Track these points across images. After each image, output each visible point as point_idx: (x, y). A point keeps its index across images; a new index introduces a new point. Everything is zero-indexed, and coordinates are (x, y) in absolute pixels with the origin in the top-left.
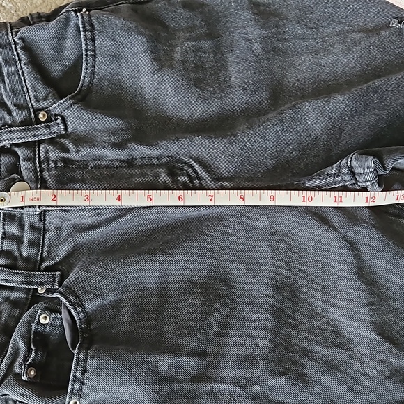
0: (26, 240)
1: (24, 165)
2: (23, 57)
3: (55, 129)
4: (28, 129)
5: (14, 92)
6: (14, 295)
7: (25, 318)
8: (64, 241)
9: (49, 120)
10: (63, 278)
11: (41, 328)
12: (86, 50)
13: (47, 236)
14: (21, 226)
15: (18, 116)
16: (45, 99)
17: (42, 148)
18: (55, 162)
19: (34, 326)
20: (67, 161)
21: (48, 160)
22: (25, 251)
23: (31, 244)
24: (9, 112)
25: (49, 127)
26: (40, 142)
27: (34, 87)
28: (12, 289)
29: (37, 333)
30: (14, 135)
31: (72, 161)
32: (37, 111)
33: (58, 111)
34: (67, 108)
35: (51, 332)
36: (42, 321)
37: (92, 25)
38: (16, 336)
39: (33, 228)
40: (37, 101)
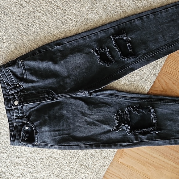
0: (20, 113)
1: (16, 97)
2: (11, 74)
3: (21, 88)
4: (16, 89)
5: (11, 82)
6: (20, 124)
7: (23, 128)
8: (28, 111)
9: (19, 86)
10: (29, 119)
11: (27, 130)
12: (24, 70)
13: (24, 111)
14: (18, 110)
15: (13, 87)
16: (18, 82)
17: (19, 93)
18: (23, 95)
19: (25, 130)
20: (25, 95)
21: (21, 95)
22: (20, 115)
23: (21, 113)
24: (11, 86)
25: (20, 88)
26: (18, 92)
27: (15, 80)
28: (19, 123)
29: (26, 131)
30: (13, 91)
31: (26, 94)
32: (17, 84)
33: (21, 84)
34: (23, 84)
35: (29, 130)
36: (27, 128)
37: (24, 64)
38: (22, 132)
39: (21, 110)
40: (16, 82)
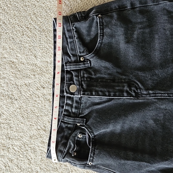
0: (74, 106)
1: (75, 78)
2: (76, 35)
3: (87, 65)
4: (77, 65)
5: (72, 50)
6: (69, 126)
7: (73, 135)
8: (88, 108)
9: (84, 61)
10: (87, 122)
11: (79, 139)
12: (100, 33)
13: (82, 105)
14: (73, 101)
15: (73, 59)
16: (83, 52)
17: (82, 72)
18: (86, 78)
19: (76, 138)
20: (91, 78)
21: (84, 77)
22: (74, 110)
23: (76, 108)
24: (70, 57)
25: (84, 64)
26: (81, 70)
27: (79, 48)
28: (69, 124)
29: (77, 140)
30: (71, 67)
31: (93, 78)
32: (80, 57)
33: (88, 58)
34: (92, 58)
35: (82, 141)
36: (79, 137)
37: (103, 23)
38: (70, 141)
39: (77, 102)
40: (80, 53)
